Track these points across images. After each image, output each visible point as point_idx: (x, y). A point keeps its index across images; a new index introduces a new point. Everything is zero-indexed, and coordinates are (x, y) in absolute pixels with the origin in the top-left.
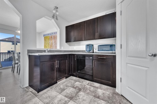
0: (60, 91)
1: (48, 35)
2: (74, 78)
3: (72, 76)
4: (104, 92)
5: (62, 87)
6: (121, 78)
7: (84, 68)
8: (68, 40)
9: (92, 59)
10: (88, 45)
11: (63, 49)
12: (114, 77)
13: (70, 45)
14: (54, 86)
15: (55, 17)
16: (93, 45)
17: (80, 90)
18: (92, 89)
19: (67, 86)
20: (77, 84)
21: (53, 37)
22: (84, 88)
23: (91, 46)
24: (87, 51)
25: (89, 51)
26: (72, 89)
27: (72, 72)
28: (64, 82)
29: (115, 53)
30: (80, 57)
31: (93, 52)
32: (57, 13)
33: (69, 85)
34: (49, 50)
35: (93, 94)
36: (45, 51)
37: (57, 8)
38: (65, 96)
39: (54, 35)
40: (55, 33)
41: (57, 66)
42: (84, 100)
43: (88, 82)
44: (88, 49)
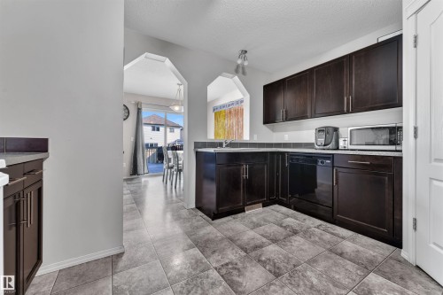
0: (251, 225)
1: (224, 107)
2: (284, 209)
3: (277, 205)
4: (361, 249)
5: (254, 219)
6: (415, 220)
7: (314, 192)
8: (269, 118)
9: (330, 165)
10: (320, 130)
11: (256, 140)
12: (397, 217)
13: (273, 130)
14: (240, 215)
15: (240, 70)
16: (336, 130)
17: (295, 232)
18: (328, 236)
19: (265, 221)
20: (290, 221)
21: (233, 112)
22: (305, 232)
23: (331, 131)
24: (319, 144)
25: (325, 145)
26: (276, 228)
27: (277, 196)
28: (260, 213)
29: (401, 151)
30: (298, 159)
31: (338, 149)
32: (246, 63)
33: (271, 219)
34: (228, 142)
35: (329, 247)
36: (220, 145)
37: (246, 52)
38: (262, 235)
39: (235, 106)
40: (237, 102)
41: (245, 176)
42: (301, 250)
43: (318, 222)
44: (322, 140)
